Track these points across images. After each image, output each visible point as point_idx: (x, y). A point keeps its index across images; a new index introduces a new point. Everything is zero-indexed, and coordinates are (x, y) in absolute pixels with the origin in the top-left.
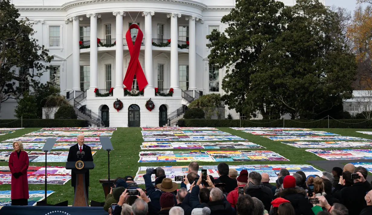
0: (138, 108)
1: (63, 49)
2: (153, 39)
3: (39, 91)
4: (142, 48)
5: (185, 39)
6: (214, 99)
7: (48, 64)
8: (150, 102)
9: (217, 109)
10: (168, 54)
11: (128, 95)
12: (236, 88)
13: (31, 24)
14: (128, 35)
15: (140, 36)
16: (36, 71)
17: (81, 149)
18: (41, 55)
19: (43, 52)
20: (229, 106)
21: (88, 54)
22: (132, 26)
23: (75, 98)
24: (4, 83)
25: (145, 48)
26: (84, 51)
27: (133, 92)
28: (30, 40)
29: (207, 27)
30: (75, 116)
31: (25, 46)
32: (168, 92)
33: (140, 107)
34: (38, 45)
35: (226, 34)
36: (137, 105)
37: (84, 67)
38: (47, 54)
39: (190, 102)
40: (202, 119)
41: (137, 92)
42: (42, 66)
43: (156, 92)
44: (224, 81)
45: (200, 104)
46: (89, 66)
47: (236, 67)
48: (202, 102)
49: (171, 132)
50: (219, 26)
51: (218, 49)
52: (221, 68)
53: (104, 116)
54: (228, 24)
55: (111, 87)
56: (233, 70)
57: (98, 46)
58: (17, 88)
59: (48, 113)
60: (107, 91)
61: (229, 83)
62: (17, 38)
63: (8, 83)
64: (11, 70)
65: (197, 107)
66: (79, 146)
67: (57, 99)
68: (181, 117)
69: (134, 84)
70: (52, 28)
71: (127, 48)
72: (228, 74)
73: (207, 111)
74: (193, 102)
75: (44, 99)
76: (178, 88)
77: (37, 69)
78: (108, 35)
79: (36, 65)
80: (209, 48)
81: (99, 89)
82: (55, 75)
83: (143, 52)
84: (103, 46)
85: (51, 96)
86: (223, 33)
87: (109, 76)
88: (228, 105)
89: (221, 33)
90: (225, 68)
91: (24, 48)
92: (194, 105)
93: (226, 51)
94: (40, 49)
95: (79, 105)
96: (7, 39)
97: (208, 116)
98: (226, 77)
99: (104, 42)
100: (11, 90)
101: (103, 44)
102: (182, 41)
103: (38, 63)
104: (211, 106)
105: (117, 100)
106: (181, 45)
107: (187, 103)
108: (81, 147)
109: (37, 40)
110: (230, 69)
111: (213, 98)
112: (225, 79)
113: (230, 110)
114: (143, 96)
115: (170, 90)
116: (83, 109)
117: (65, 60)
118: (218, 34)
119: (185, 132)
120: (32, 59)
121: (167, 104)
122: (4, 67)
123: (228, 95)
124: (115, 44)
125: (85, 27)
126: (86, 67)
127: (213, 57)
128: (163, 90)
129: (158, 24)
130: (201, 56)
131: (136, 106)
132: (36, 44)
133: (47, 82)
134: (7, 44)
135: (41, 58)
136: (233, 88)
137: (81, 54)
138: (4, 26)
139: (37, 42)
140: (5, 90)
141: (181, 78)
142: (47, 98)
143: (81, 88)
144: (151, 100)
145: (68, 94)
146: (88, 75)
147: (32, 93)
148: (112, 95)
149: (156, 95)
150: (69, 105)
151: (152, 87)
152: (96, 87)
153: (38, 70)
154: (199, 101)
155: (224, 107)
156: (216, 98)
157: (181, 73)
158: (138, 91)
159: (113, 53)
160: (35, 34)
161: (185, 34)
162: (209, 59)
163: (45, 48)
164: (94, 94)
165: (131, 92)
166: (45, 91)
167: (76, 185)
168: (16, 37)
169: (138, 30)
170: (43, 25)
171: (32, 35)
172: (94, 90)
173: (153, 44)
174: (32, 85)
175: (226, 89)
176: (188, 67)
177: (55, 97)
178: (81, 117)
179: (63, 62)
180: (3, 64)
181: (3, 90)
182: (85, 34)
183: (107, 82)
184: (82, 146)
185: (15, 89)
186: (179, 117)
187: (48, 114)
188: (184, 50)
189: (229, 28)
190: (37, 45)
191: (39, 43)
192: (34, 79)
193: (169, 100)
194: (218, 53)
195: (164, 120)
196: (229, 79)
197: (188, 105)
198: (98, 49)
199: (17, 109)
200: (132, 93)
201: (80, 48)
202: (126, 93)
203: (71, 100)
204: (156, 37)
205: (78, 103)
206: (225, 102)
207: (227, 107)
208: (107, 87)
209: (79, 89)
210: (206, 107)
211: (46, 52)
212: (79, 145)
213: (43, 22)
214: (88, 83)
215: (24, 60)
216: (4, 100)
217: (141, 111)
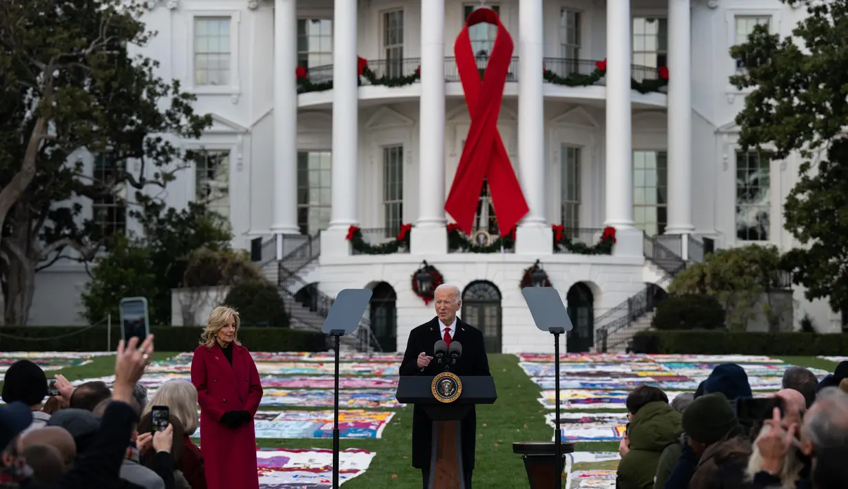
0: (495, 292)
1: (239, 95)
2: (545, 60)
3: (160, 233)
4: (509, 89)
5: (652, 62)
6: (756, 262)
7: (193, 144)
8: (535, 274)
9: (765, 297)
10: (598, 111)
11: (461, 249)
12: (833, 227)
13: (138, 6)
14: (463, 46)
15: (505, 48)
16: (151, 168)
17: (447, 335)
18: (169, 114)
19: (176, 103)
20: (807, 290)
21: (326, 112)
22: (473, 17)
23: (280, 257)
24: (46, 207)
25: (518, 89)
26: (311, 99)
27: (478, 239)
28: (131, 61)
29: (731, 19)
30: (284, 319)
31: (119, 80)
32: (596, 238)
33: (501, 288)
34: (160, 79)
35: (800, 43)
36: (491, 284)
37: (311, 154)
38: (188, 111)
39: (672, 274)
40: (718, 330)
41: (491, 239)
42: (172, 150)
43: (558, 239)
44: (791, 204)
45: (708, 279)
46: (330, 150)
47: (832, 153)
48: (715, 275)
49: (622, 365)
50: (771, 16)
51: (771, 94)
52: (781, 156)
53: (378, 321)
54: (806, 8)
55: (401, 222)
56: (823, 166)
57: (359, 84)
58: (87, 223)
59: (190, 306)
60: (388, 236)
61: (809, 207)
62: (93, 52)
63: (55, 206)
64: (70, 162)
65: (697, 291)
66: (442, 327)
67: (224, 260)
68: (645, 323)
69: (479, 213)
70: (202, 24)
71: (457, 89)
72: (805, 179)
73: (733, 305)
74: (682, 273)
75: (177, 259)
76: (632, 225)
77: (156, 158)
78: (391, 47)
79: (152, 147)
80: (741, 88)
81: (361, 227)
82: (212, 183)
83: (514, 102)
84: (375, 82)
85: (202, 251)
86: (789, 39)
87: (393, 186)
88: (806, 285)
89: (782, 40)
90: (795, 158)
91: (115, 85)
92: (689, 282)
93: (800, 99)
94: (165, 93)
95: (293, 283)
96: (59, 56)
97: (736, 321)
98: (800, 189)
99: (380, 72)
100: (67, 232)
101: (379, 76)
102: (644, 68)
103: (159, 140)
104: (746, 289)
105: (423, 266)
106: (640, 81)
107: (664, 279)
108: (447, 330)
109: (157, 63)
110: (812, 161)
111: (753, 261)
112: (795, 194)
113: (811, 300)
114: (513, 252)
115: (604, 234)
116: (309, 295)
117: (246, 132)
118: (771, 41)
119: (670, 368)
120: (138, 124)
121: (592, 280)
122: (48, 151)
123: (803, 251)
124: (417, 75)
125: (315, 21)
126: (316, 154)
127: (752, 118)
128: (577, 236)
129: (562, 11)
130: (710, 120)
131: (487, 286)
132: (151, 76)
133: (190, 204)
134: (56, 73)
135: (169, 122)
136: (824, 225)
137: (302, 113)
138: (49, 15)
139: (155, 69)
140: (48, 229)
141: (638, 192)
142: (187, 257)
143: (300, 226)
144: (540, 265)
145: (256, 244)
146: (324, 184)
147: (137, 241)
148: (408, 250)
149: (556, 249)
150: (261, 281)
151: (545, 222)
152: (353, 222)
153: (159, 164)
154: (707, 271)
155: (791, 292)
156: (762, 259)
157: (639, 175)
158: (496, 237)
159: (413, 106)
160: (152, 42)
161: (652, 44)
162: (739, 128)
163: (182, 90)
164: (346, 245)
165: (472, 238)
166: (181, 234)
167: (434, 457)
168: (88, 51)
169: (494, 28)
170: (176, 15)
171: (140, 45)
172: (347, 233)
173: (548, 76)
174: (138, 215)
175: (800, 230)
176: (662, 158)
177: (217, 255)
178: (301, 320)
179: (240, 138)
180: (42, 144)
181: (42, 231)
182: (313, 45)
183: (387, 206)
184: (453, 327)
185: (81, 227)
186: (634, 325)
187: (192, 310)
188: (653, 99)
189: (810, 21)
190: (155, 78)
191: (163, 74)
192: (144, 192)
193: (602, 268)
194: (769, 106)
195: (586, 334)
196: (810, 195)
197: (665, 285)
198: (358, 93)
199: (88, 293)
200: (474, 242)
201: (299, 92)
202: (456, 242)
203: (267, 264)
204: (557, 52)
205: (291, 274)
206: (792, 274)
207: (799, 291)
208: (387, 223)
209: (295, 229)
210: (728, 289)
211: (185, 101)
212: (441, 323)
213: (175, 5)
214: (323, 209)
215: (113, 130)
216: (41, 264)
217: (504, 303)
